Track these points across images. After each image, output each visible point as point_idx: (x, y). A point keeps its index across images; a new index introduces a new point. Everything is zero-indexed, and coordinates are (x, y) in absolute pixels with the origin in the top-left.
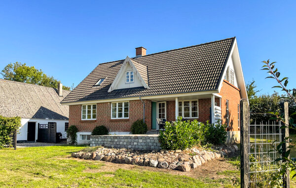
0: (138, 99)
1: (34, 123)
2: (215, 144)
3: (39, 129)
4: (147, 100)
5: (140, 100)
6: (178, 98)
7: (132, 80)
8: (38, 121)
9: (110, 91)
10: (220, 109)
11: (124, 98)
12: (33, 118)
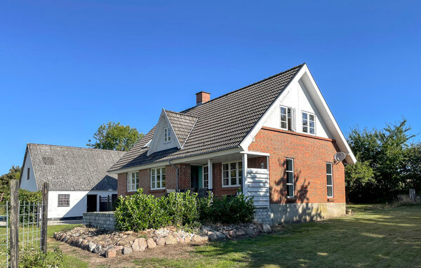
0: (167, 163)
1: (95, 196)
2: (223, 223)
3: (100, 203)
4: (181, 164)
5: (170, 165)
6: (211, 160)
7: (169, 139)
8: (100, 194)
9: (148, 155)
10: (268, 173)
11: (157, 162)
12: (93, 189)
